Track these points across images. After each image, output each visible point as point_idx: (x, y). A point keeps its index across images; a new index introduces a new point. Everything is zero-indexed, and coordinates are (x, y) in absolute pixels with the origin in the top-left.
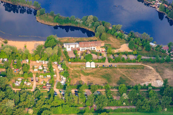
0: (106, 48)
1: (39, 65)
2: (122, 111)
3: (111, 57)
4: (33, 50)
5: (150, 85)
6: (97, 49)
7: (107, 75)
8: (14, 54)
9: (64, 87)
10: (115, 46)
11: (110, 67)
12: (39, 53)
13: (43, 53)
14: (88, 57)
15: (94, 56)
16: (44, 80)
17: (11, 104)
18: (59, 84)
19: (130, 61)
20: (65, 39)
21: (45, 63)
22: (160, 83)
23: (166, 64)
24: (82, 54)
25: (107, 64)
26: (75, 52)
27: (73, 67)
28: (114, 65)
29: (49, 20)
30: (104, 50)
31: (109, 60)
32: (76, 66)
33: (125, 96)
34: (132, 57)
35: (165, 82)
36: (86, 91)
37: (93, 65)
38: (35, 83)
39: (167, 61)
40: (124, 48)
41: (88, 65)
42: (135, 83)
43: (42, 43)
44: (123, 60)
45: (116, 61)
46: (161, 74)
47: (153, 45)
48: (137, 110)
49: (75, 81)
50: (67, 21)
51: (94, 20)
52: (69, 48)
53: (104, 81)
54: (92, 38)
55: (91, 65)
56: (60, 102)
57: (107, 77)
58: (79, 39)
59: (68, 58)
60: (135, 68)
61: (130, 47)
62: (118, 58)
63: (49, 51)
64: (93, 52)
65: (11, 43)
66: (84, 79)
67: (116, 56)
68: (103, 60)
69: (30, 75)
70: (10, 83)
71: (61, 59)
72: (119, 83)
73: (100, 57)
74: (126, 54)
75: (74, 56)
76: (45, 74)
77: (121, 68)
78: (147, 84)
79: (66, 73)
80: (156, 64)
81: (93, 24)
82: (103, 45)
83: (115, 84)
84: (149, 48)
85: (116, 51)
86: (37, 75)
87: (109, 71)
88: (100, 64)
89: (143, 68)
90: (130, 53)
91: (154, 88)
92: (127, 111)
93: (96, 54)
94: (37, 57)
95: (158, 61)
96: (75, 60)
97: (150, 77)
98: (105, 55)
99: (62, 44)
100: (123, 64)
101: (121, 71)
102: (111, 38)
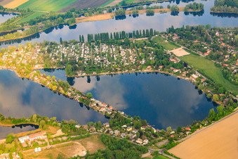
0: (47, 135)
3: (51, 141)
5: (78, 156)
6: (42, 137)
7: (50, 154)
10: (53, 132)
11: (51, 148)
13: (5, 148)
14: (35, 144)
15: (40, 143)
19: (64, 141)
20: (20, 134)
21: (7, 155)
22: (84, 153)
23: (88, 139)
24: (31, 143)
25: (49, 146)
26: (27, 142)
27: (26, 153)
28: (54, 146)
29: (8, 123)
30: (46, 137)
31: (50, 144)
32: (28, 153)
34: (65, 138)
35: (88, 152)
37: (40, 149)
39: (88, 136)
40: (60, 132)
41: (36, 150)
42: (68, 157)
43: (4, 140)
44: (59, 142)
45: (54, 143)
46: (85, 145)
47: (77, 126)
50: (20, 121)
51: (38, 117)
52: (22, 140)
54: (37, 130)
55: (38, 150)
57: (50, 156)
58: (29, 132)
59: (22, 147)
60: (67, 145)
61: (63, 131)
62: (55, 141)
63: (9, 146)
64: (38, 140)
67: (54, 139)
68: (46, 144)
71: (18, 149)
73: (44, 143)
74: (61, 137)
75: (26, 145)
77: (58, 147)
78: (76, 156)
80: (81, 140)
81: (37, 120)
82: (45, 133)
84: (75, 130)
85: (54, 136)
87: (51, 151)
88: (44, 148)
89: (73, 144)
90: (63, 136)
91: (81, 157)
93: (41, 141)
95: (82, 138)
96: (27, 148)
97: (78, 149)
98: (47, 140)
99: (18, 138)
100: (59, 144)
101: (59, 150)
102: (50, 127)
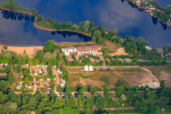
0: (103, 52)
1: (38, 69)
2: (121, 112)
3: (109, 60)
4: (32, 55)
5: (147, 87)
6: (95, 53)
7: (105, 77)
8: (14, 59)
9: (64, 90)
10: (111, 50)
11: (108, 70)
12: (39, 57)
13: (42, 58)
14: (86, 60)
15: (92, 60)
16: (44, 83)
17: (13, 106)
18: (59, 87)
19: (127, 64)
20: (63, 44)
21: (45, 67)
22: (157, 85)
23: (162, 67)
24: (80, 58)
25: (104, 67)
26: (73, 56)
27: (72, 70)
28: (112, 68)
29: (47, 26)
30: (101, 53)
31: (107, 64)
32: (75, 70)
33: (124, 97)
34: (128, 60)
35: (162, 83)
36: (86, 93)
37: (91, 68)
38: (35, 87)
39: (163, 64)
40: (121, 51)
41: (86, 68)
42: (132, 85)
43: (41, 48)
44: (120, 63)
45: (113, 64)
46: (158, 76)
47: (148, 48)
48: (136, 111)
49: (74, 84)
50: (64, 26)
51: (91, 25)
52: (67, 52)
53: (103, 83)
54: (89, 43)
56: (61, 104)
57: (105, 79)
58: (76, 44)
59: (66, 62)
60: (132, 70)
61: (126, 51)
62: (115, 61)
63: (48, 55)
64: (90, 56)
65: (11, 48)
66: (83, 82)
67: (113, 59)
68: (101, 63)
69: (31, 78)
70: (12, 87)
71: (60, 63)
72: (117, 85)
73: (98, 61)
74: (122, 57)
75: (72, 60)
76: (45, 78)
77: (118, 70)
78: (144, 85)
79: (65, 77)
80: (152, 67)
81: (89, 29)
82: (100, 49)
83: (113, 86)
84: (144, 52)
85: (113, 55)
86: (38, 79)
87: (107, 74)
88: (98, 68)
89: (140, 70)
90: (126, 57)
91: (151, 89)
92: (126, 111)
93: (94, 57)
94: (37, 61)
95: (154, 64)
96: (74, 63)
97: (147, 79)
98: (102, 59)
99: (60, 49)
100: (120, 67)
101: (119, 74)
102: (108, 43)
